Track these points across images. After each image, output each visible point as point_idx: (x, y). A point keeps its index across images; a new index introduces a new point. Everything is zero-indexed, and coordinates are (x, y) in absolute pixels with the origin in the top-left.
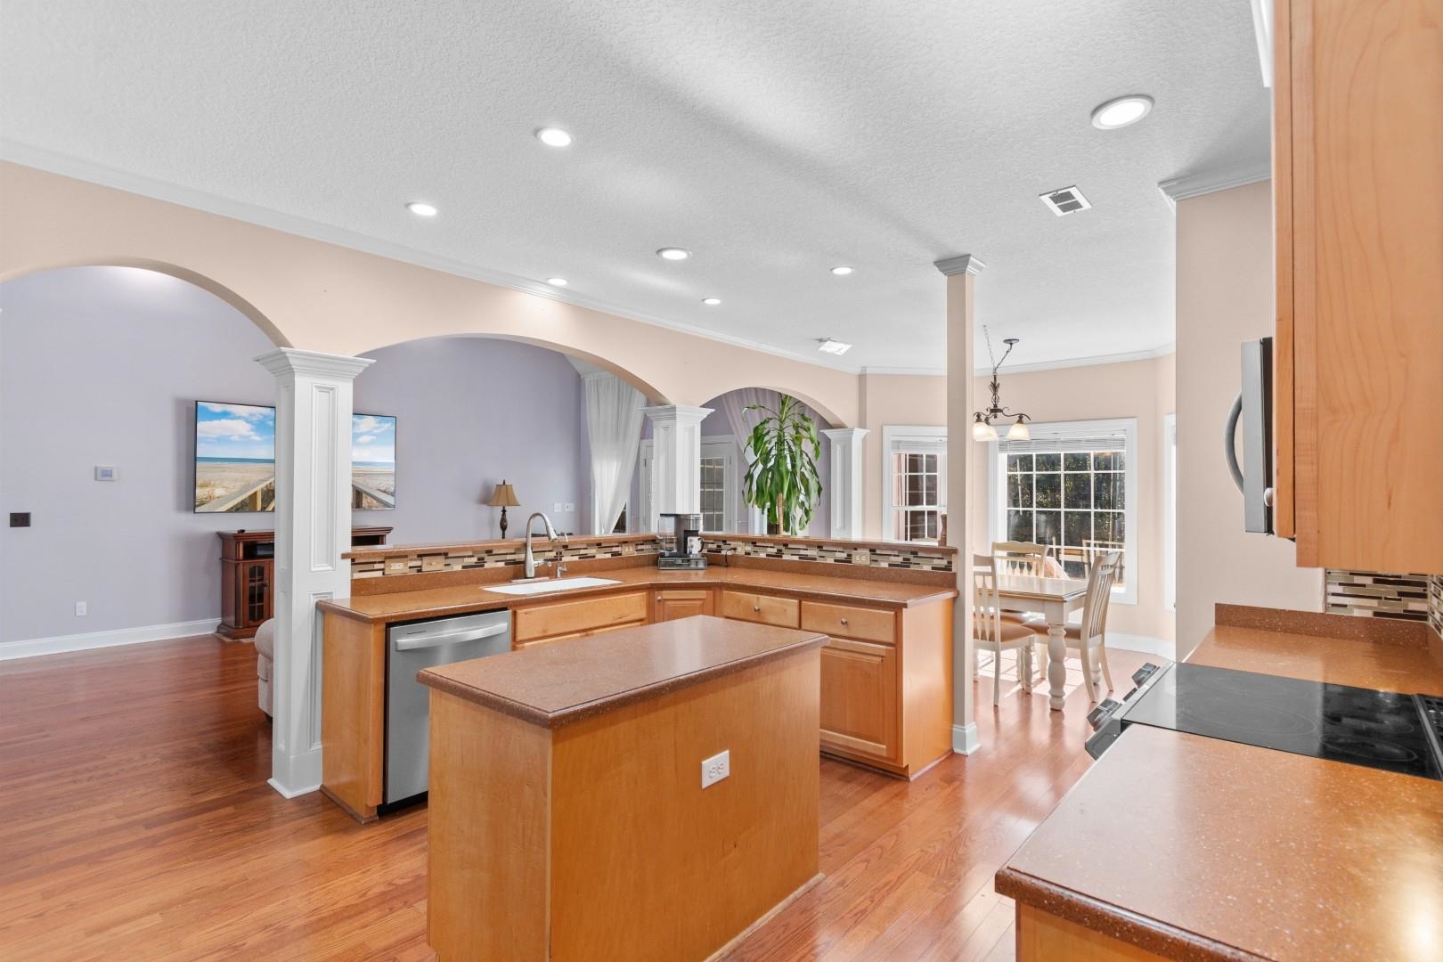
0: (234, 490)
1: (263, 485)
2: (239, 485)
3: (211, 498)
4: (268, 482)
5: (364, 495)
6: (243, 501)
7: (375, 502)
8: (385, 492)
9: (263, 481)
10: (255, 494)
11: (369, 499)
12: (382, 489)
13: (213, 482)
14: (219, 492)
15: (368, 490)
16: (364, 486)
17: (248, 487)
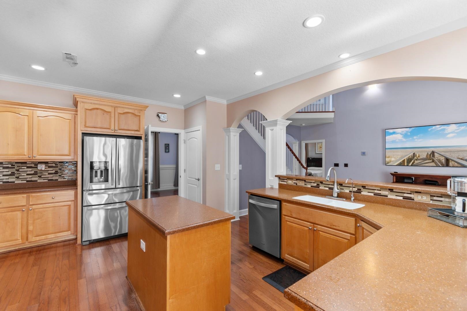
0: (398, 159)
1: (407, 157)
2: (399, 157)
3: (390, 161)
4: (409, 156)
5: (450, 161)
6: (400, 163)
7: (456, 164)
8: (462, 159)
9: (407, 155)
10: (404, 160)
11: (453, 162)
12: (460, 158)
13: (391, 156)
14: (393, 159)
15: (452, 158)
16: (450, 156)
17: (402, 157)
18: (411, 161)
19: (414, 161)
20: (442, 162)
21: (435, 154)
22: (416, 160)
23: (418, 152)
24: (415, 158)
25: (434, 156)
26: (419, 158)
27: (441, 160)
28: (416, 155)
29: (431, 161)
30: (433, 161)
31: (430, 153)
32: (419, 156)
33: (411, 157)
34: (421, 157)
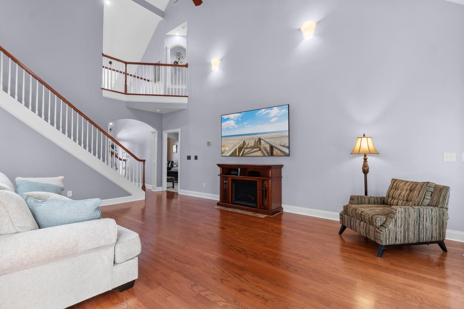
0: (231, 148)
1: (238, 145)
2: (232, 145)
4: (240, 144)
5: (274, 148)
6: (233, 152)
7: (279, 151)
8: (283, 146)
9: (239, 143)
10: (236, 148)
11: (277, 150)
13: (226, 145)
14: (227, 149)
15: (276, 146)
16: (274, 143)
17: (235, 146)
18: (242, 150)
19: (244, 150)
20: (267, 151)
21: (262, 141)
22: (246, 149)
23: (247, 140)
24: (245, 146)
25: (260, 143)
26: (248, 146)
27: (266, 147)
28: (246, 143)
29: (258, 149)
30: (260, 150)
31: (257, 141)
32: (248, 145)
33: (241, 145)
34: (250, 145)
